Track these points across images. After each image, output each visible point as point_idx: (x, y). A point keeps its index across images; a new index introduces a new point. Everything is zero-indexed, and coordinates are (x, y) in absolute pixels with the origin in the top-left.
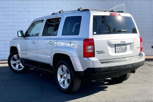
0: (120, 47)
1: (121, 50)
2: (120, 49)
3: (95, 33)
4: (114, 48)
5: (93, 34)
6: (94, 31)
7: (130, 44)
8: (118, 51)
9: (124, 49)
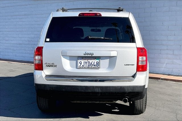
0: (86, 61)
1: (87, 65)
2: (86, 63)
3: (48, 40)
4: (75, 62)
5: (46, 41)
6: (47, 37)
7: (110, 57)
8: (81, 66)
9: (95, 64)
